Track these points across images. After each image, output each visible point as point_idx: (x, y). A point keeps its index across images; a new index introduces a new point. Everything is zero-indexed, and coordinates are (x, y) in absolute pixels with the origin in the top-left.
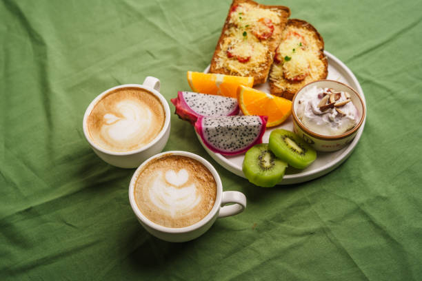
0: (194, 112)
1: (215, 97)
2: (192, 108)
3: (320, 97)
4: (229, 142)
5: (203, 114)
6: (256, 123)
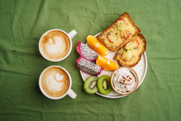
0: (81, 53)
1: (92, 50)
2: (81, 51)
3: (123, 77)
4: (86, 70)
5: (83, 55)
6: (97, 71)
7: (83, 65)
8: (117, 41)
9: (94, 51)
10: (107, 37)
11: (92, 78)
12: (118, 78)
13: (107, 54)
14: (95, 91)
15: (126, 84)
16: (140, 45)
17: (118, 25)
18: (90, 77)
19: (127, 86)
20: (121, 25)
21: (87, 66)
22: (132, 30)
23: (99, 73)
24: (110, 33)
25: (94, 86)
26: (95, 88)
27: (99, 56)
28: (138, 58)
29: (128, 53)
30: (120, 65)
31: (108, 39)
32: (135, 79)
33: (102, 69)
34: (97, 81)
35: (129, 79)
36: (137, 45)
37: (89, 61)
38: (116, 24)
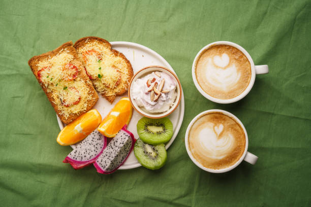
0: (86, 162)
1: (86, 139)
2: (83, 160)
3: (147, 94)
4: (121, 158)
5: (92, 158)
6: (127, 138)
7: (110, 162)
8: (80, 90)
9: (89, 136)
10: (67, 106)
11: (139, 151)
12: (147, 103)
14: (162, 151)
15: (162, 90)
16: (96, 48)
17: (48, 82)
19: (165, 90)
20: (50, 77)
21: (114, 156)
22: (64, 57)
23: (132, 135)
24: (61, 99)
25: (154, 149)
26: (157, 148)
27: (99, 128)
28: (118, 58)
29: (105, 75)
30: (125, 93)
31: (72, 106)
32: (157, 73)
33: (125, 128)
34: (145, 143)
35: (153, 84)
36: (94, 54)
37: (106, 150)
38: (46, 85)
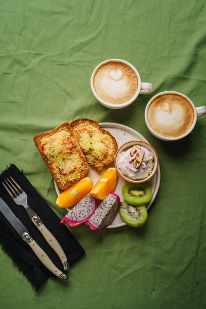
0: (81, 221)
1: (80, 202)
2: (79, 219)
3: (131, 162)
4: (110, 218)
5: (85, 218)
6: (115, 200)
7: (101, 220)
8: (75, 162)
9: (82, 200)
10: (65, 175)
11: (124, 212)
12: (131, 170)
13: (91, 180)
14: (144, 211)
15: (142, 160)
16: (87, 128)
17: (50, 154)
18: (120, 214)
19: (145, 160)
20: (52, 150)
21: (104, 215)
22: (62, 135)
23: (118, 198)
24: (60, 169)
25: (137, 209)
26: (139, 208)
27: (91, 192)
28: (105, 136)
29: (95, 148)
30: (112, 164)
31: (69, 174)
32: (137, 146)
34: (129, 204)
35: (136, 154)
36: (86, 132)
37: (97, 210)
38: (48, 157)
